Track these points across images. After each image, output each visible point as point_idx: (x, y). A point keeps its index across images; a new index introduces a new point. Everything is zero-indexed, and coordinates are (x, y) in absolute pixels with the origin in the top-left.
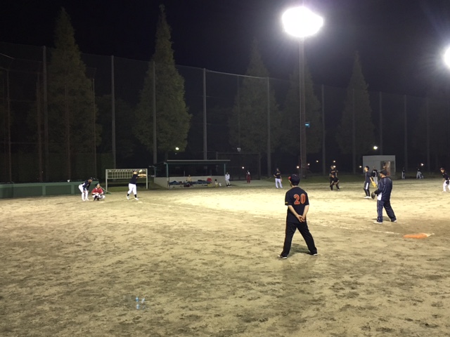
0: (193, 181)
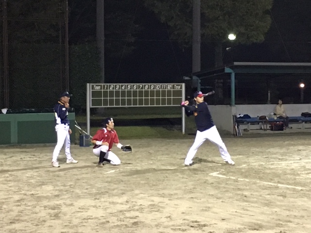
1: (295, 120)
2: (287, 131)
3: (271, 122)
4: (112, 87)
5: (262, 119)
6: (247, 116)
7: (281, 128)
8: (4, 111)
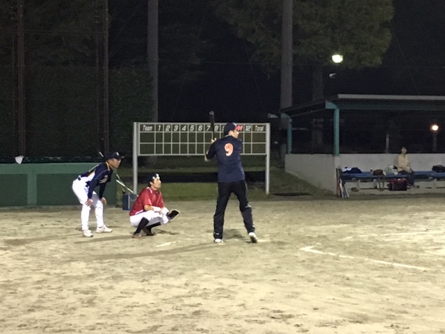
0: (417, 168)
1: (423, 177)
2: (412, 191)
3: (390, 178)
4: (168, 127)
5: (378, 175)
6: (356, 170)
7: (403, 187)
8: (19, 160)
